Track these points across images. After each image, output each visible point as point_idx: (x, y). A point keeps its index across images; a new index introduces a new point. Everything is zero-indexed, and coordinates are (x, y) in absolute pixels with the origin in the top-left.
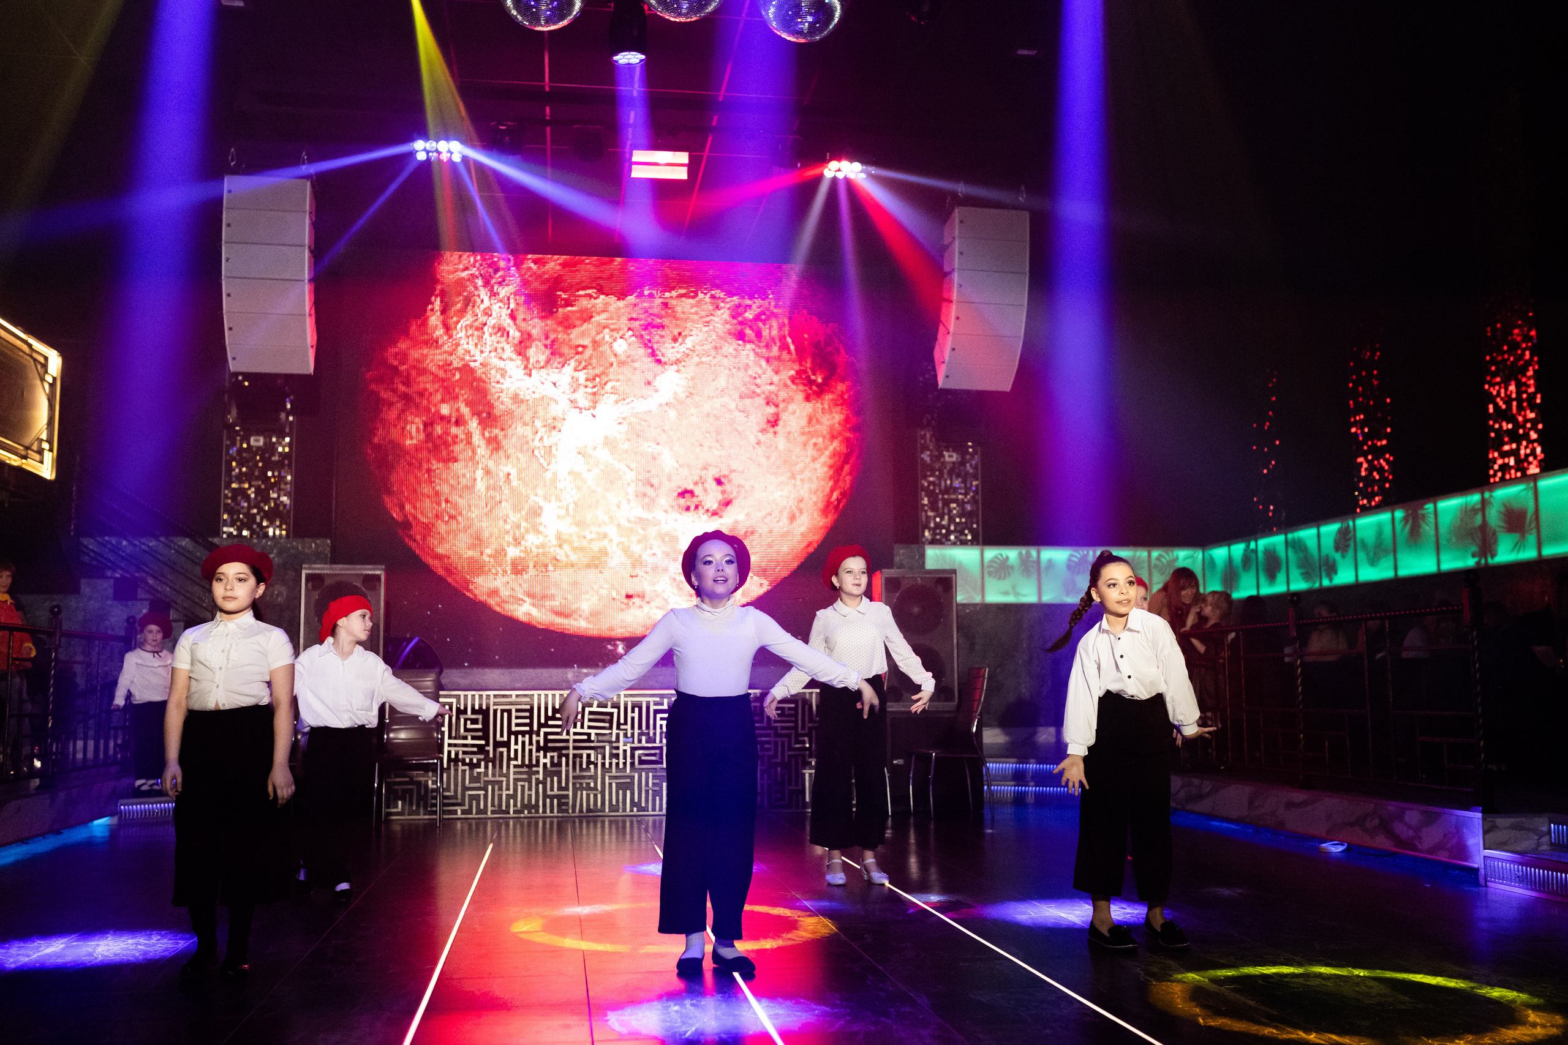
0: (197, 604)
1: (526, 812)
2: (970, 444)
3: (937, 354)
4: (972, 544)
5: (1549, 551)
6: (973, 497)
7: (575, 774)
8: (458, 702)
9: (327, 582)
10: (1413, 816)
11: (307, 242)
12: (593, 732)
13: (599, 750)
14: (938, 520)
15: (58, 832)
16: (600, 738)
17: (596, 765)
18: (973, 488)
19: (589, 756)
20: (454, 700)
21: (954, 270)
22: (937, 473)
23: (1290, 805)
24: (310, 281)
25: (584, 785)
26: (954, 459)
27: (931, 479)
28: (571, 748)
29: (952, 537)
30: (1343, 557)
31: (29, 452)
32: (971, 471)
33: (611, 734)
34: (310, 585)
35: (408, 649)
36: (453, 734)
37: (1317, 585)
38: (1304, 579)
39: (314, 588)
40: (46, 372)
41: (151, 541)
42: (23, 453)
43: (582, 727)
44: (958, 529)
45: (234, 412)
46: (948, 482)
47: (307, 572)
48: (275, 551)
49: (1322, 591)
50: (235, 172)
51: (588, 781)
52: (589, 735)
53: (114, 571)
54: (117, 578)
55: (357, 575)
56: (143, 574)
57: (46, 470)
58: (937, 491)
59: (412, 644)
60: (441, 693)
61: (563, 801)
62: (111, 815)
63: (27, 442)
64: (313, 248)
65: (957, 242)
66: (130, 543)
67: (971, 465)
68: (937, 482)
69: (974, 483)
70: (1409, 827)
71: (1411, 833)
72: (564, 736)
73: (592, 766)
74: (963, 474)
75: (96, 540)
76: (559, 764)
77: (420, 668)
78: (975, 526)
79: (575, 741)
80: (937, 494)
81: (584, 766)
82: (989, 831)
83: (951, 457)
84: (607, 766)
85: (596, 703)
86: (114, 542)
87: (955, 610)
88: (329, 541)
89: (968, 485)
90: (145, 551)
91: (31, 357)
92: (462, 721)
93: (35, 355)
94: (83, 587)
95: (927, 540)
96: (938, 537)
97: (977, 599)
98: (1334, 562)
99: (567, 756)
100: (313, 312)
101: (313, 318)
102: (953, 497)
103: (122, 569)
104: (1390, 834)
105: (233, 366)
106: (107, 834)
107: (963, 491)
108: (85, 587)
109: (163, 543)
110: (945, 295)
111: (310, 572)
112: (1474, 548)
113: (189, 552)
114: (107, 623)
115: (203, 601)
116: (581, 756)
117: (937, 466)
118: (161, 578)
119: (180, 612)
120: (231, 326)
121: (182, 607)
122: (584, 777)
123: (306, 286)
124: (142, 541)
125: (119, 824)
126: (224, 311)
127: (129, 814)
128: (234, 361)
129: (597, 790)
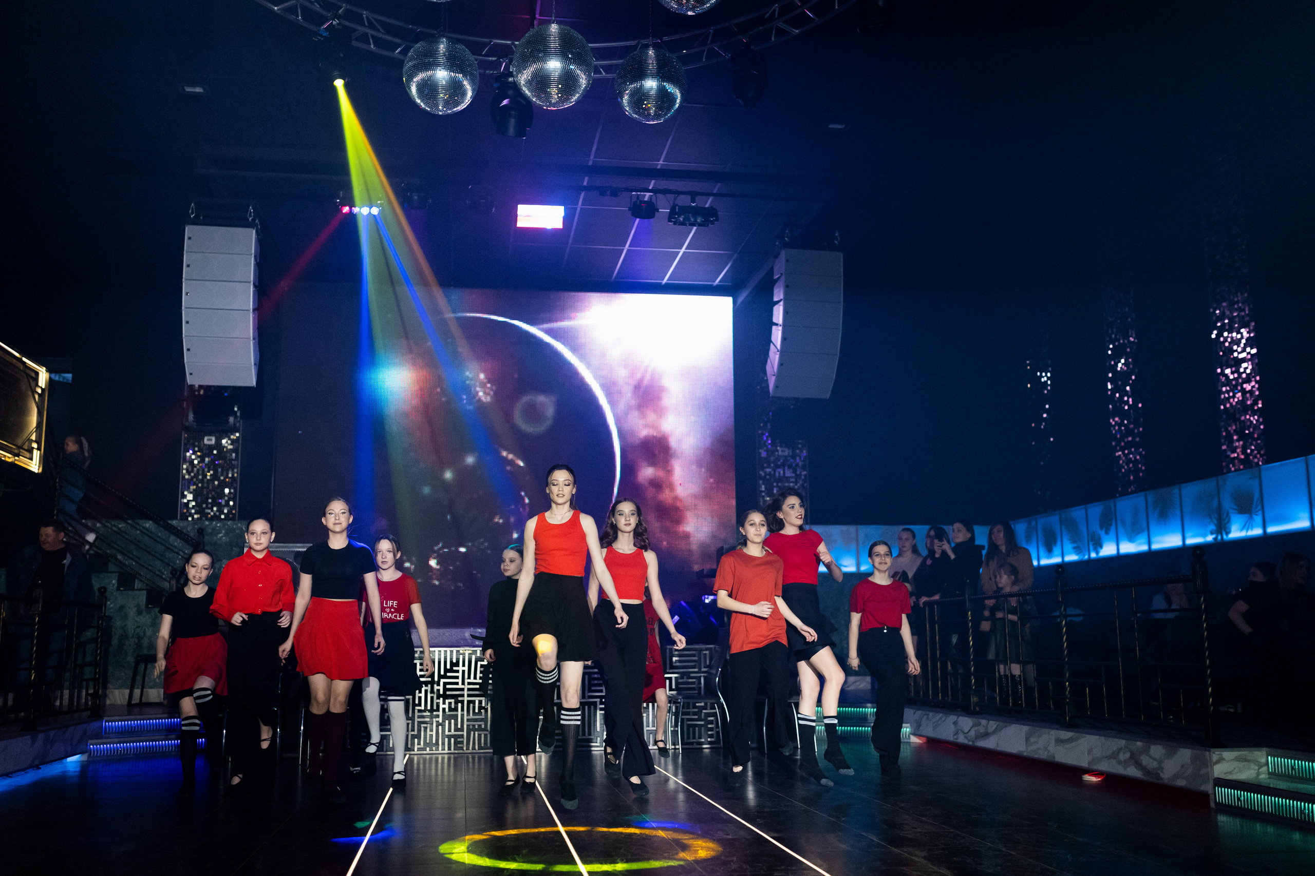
0: (158, 575)
1: (428, 749)
2: (799, 441)
3: (769, 368)
5: (1271, 529)
6: (802, 485)
7: (469, 717)
10: (1157, 750)
11: (252, 278)
15: (38, 767)
18: (802, 477)
19: (480, 702)
21: (782, 300)
22: (772, 465)
23: (1059, 741)
24: (254, 310)
25: (477, 727)
26: (786, 454)
27: (768, 470)
28: (466, 695)
30: (1107, 533)
31: (21, 450)
32: (800, 463)
37: (1086, 557)
38: (1076, 552)
40: (37, 385)
41: (120, 524)
42: (16, 451)
43: (475, 678)
45: (191, 417)
46: (782, 472)
48: (223, 531)
49: (1091, 561)
50: (194, 223)
51: (480, 723)
52: (481, 684)
55: (292, 551)
56: (114, 551)
57: (35, 466)
58: (772, 480)
61: (459, 740)
62: (82, 753)
63: (19, 443)
64: (257, 284)
65: (784, 277)
66: (103, 526)
67: (800, 459)
68: (772, 472)
69: (803, 473)
70: (1154, 759)
71: (1155, 764)
72: (460, 686)
74: (794, 465)
76: (456, 709)
79: (469, 690)
80: (773, 482)
81: (477, 710)
83: (782, 451)
89: (798, 475)
90: (114, 531)
91: (25, 373)
93: (28, 371)
98: (1100, 538)
99: (462, 702)
100: (257, 337)
101: (257, 340)
102: (787, 484)
104: (1138, 765)
105: (190, 380)
106: (78, 769)
107: (794, 480)
109: (131, 525)
110: (775, 320)
112: (1212, 527)
113: (151, 532)
115: (163, 574)
116: (474, 702)
117: (771, 459)
118: (128, 554)
119: (144, 583)
120: (189, 347)
121: (145, 578)
122: (476, 720)
123: (251, 315)
124: (113, 523)
125: (87, 761)
126: (184, 336)
127: (97, 752)
128: (191, 376)
129: (487, 731)
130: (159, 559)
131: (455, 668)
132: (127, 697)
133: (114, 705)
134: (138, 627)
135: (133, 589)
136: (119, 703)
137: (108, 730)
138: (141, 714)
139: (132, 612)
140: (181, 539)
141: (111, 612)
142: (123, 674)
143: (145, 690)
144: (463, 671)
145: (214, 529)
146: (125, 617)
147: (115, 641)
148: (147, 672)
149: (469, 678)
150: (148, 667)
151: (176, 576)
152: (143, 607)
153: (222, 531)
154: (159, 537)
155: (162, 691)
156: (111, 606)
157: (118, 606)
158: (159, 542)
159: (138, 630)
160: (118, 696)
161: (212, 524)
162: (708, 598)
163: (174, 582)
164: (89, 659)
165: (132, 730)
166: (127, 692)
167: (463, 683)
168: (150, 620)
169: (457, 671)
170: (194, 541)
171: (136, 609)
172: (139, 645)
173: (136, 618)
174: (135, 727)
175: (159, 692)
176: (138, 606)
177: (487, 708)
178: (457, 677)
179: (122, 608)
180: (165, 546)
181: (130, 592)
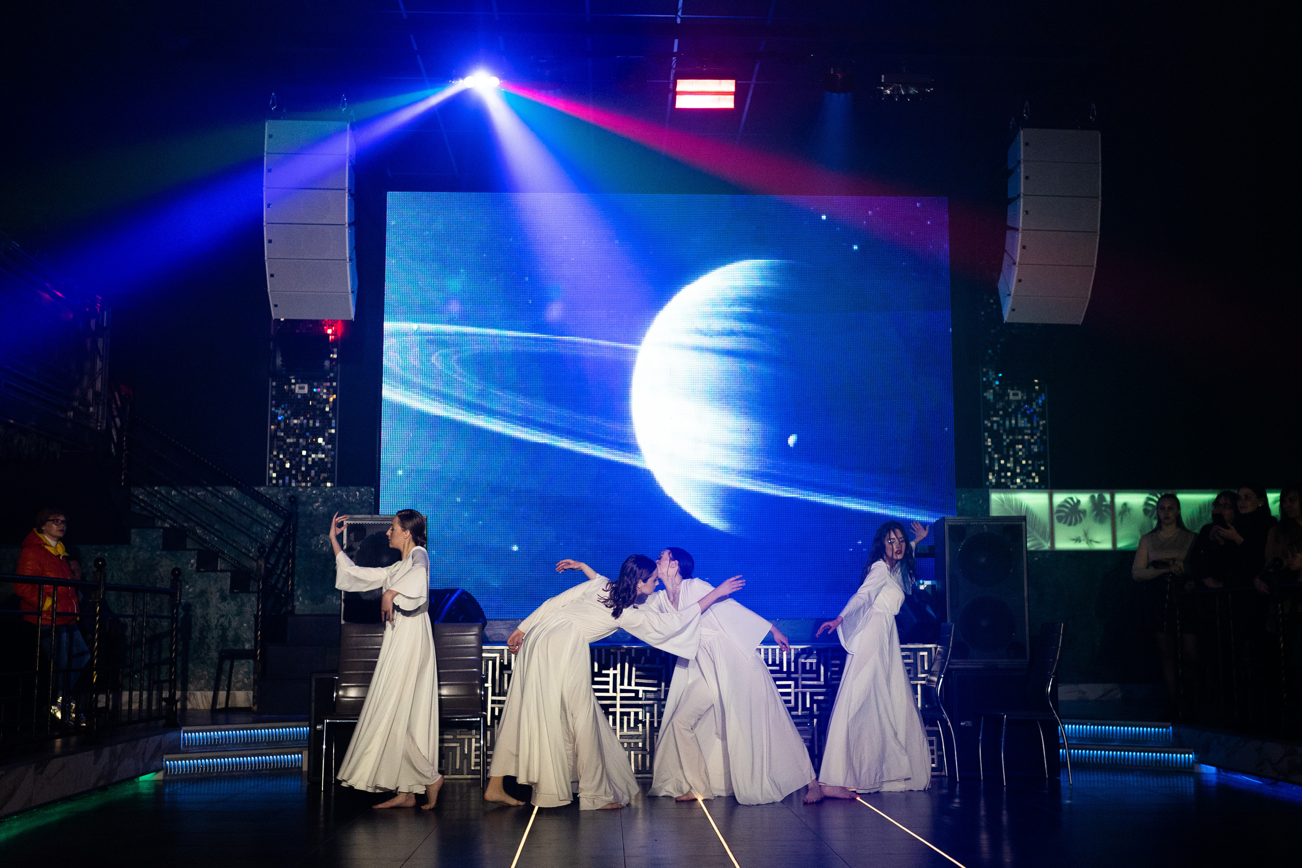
0: (244, 553)
2: (1036, 381)
3: (1001, 286)
4: (1040, 488)
7: (622, 733)
8: (502, 658)
9: (369, 533)
11: (347, 185)
12: (641, 689)
13: (647, 708)
14: (1002, 462)
15: (104, 788)
16: (649, 696)
17: (644, 724)
18: (1041, 428)
19: (636, 714)
20: (498, 655)
21: (1019, 196)
24: (350, 225)
25: (632, 746)
27: (995, 419)
28: (618, 706)
29: (1018, 481)
32: (1037, 410)
33: (660, 690)
34: (352, 535)
35: (451, 601)
36: (497, 691)
39: (356, 540)
41: (200, 491)
43: (629, 684)
44: (1024, 471)
45: (279, 360)
47: (349, 522)
50: (276, 116)
51: (636, 741)
52: (637, 692)
53: (164, 521)
54: (167, 528)
56: (192, 524)
58: (1001, 431)
59: (456, 595)
60: (484, 647)
62: (157, 770)
64: (353, 192)
65: (1022, 166)
66: (179, 492)
67: (1037, 404)
68: (1001, 422)
69: (1041, 423)
72: (611, 694)
73: (640, 725)
75: (146, 490)
77: (463, 621)
78: (1042, 468)
79: (622, 698)
80: (1002, 435)
81: (632, 725)
82: (1068, 802)
83: (1014, 395)
84: (656, 725)
85: (643, 658)
86: (163, 492)
87: (1025, 558)
88: (373, 489)
89: (1035, 425)
90: (193, 500)
92: (506, 676)
94: (133, 536)
95: (991, 483)
96: (1003, 480)
97: (1047, 546)
99: (614, 714)
100: (354, 257)
101: (354, 261)
103: (171, 519)
105: (275, 314)
106: (152, 791)
107: (1029, 431)
108: (136, 540)
109: (211, 492)
110: (1010, 223)
111: (352, 522)
113: (235, 502)
114: (157, 573)
115: (250, 551)
116: (628, 714)
117: (1000, 405)
118: (209, 528)
119: (228, 562)
120: (273, 273)
121: (229, 556)
122: (632, 737)
123: (347, 230)
124: (190, 491)
125: (163, 780)
126: (266, 258)
127: (175, 769)
128: (276, 308)
129: (646, 750)
130: (246, 534)
131: (604, 672)
132: (210, 700)
133: (197, 710)
134: (222, 616)
135: (215, 570)
136: (202, 707)
137: (187, 742)
138: (227, 723)
139: (215, 599)
140: (270, 510)
141: (191, 598)
142: (206, 673)
143: (231, 692)
144: (615, 675)
145: (309, 497)
146: (206, 605)
147: (196, 634)
148: (234, 671)
149: (622, 684)
150: (235, 664)
151: (265, 555)
152: (227, 592)
153: (318, 500)
154: (243, 507)
155: (251, 693)
156: (190, 590)
157: (198, 590)
158: (244, 513)
159: (222, 620)
160: (200, 699)
161: (306, 490)
162: (923, 584)
163: (262, 563)
164: (165, 655)
165: (215, 742)
166: (210, 694)
167: (615, 691)
168: (236, 608)
169: (607, 676)
170: (286, 512)
171: (218, 594)
172: (223, 638)
173: (219, 605)
174: (218, 739)
175: (247, 694)
176: (221, 590)
177: (645, 722)
178: (607, 683)
179: (203, 593)
180: (252, 518)
181: (213, 574)
